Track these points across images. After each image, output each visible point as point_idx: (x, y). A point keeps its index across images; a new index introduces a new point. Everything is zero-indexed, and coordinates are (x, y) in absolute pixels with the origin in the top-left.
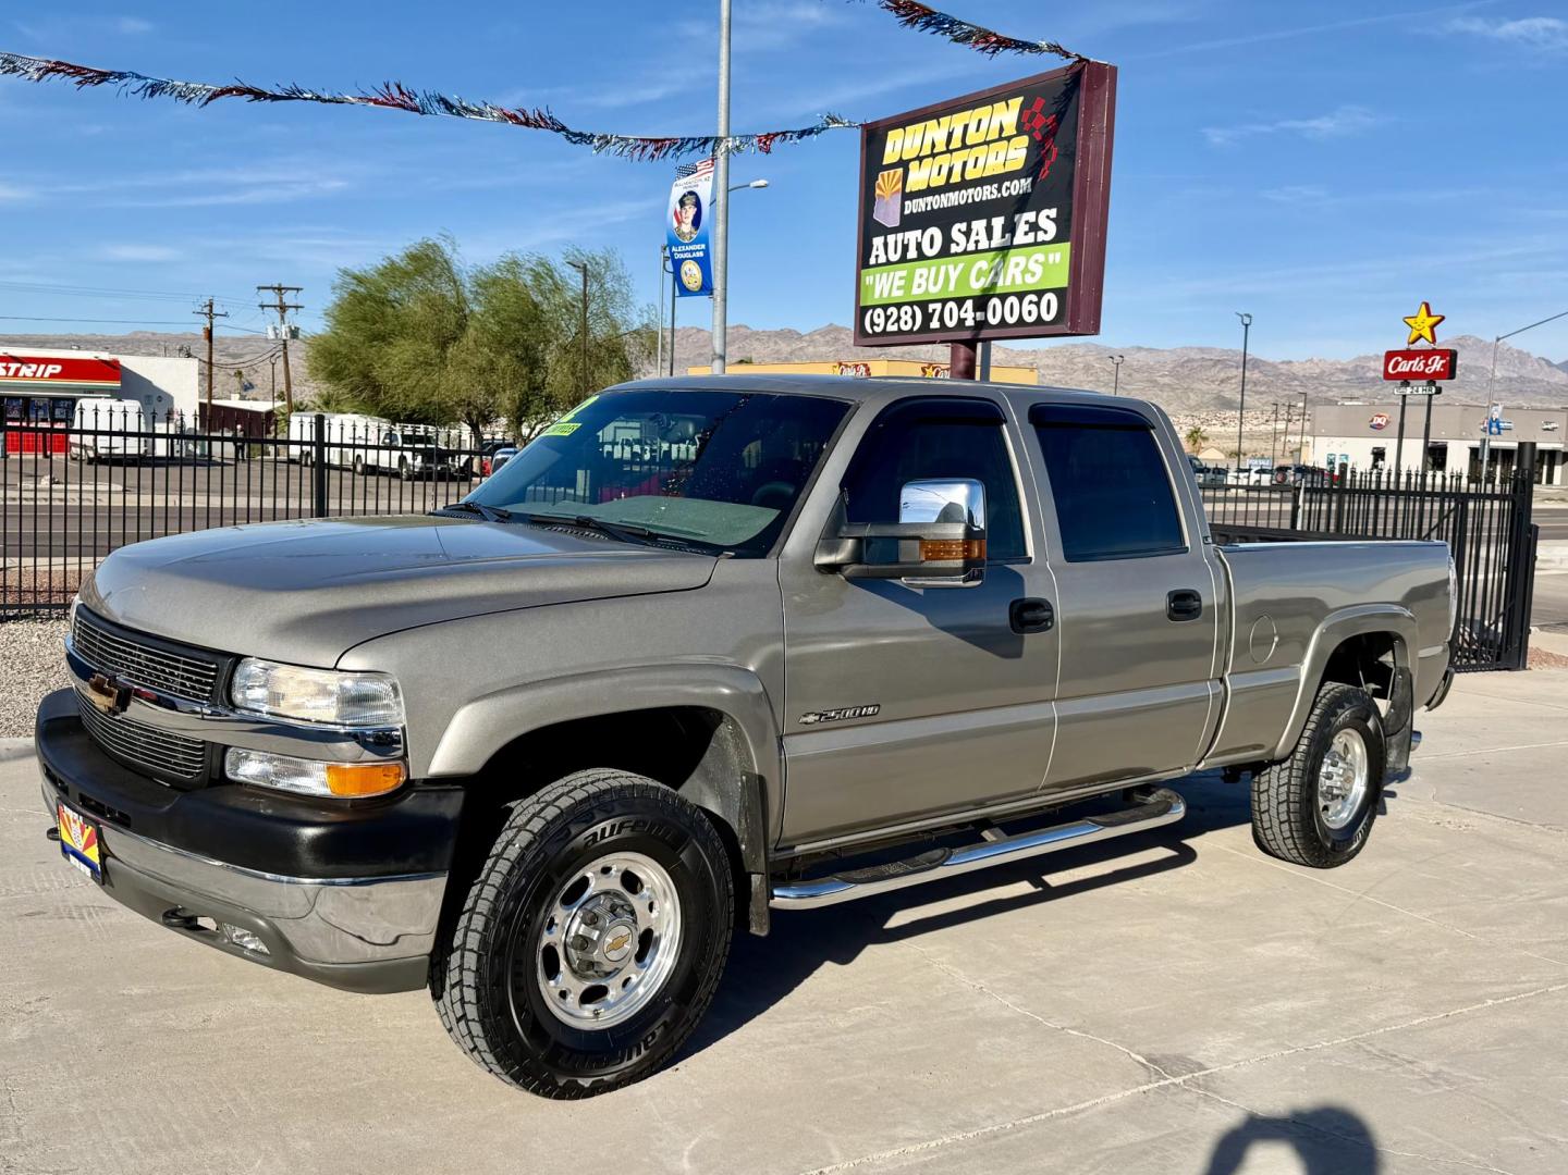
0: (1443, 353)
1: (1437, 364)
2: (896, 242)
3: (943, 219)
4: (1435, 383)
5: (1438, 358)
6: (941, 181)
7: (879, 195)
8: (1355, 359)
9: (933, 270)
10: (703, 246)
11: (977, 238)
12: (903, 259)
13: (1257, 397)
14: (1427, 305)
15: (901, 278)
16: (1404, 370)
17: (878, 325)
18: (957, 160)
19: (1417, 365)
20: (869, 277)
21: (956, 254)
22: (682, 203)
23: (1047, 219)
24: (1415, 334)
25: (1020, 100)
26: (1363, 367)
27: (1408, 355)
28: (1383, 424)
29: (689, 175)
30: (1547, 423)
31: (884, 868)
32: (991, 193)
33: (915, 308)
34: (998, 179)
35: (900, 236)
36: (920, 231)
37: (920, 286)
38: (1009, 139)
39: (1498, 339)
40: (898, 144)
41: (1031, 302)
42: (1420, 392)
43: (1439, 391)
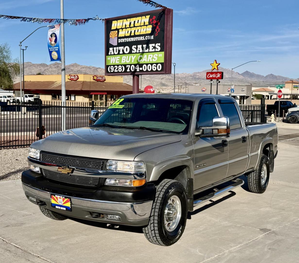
0: (220, 73)
1: (219, 75)
2: (116, 49)
3: (130, 44)
4: (218, 80)
5: (219, 74)
6: (129, 35)
7: (111, 37)
8: (194, 73)
9: (127, 57)
10: (58, 48)
11: (139, 49)
12: (119, 54)
13: (171, 83)
14: (216, 61)
15: (118, 59)
16: (211, 77)
17: (112, 70)
18: (133, 30)
19: (214, 76)
20: (109, 58)
21: (134, 53)
22: (51, 36)
23: (158, 46)
24: (213, 68)
25: (149, 16)
26: (195, 75)
27: (212, 73)
28: (205, 90)
29: (53, 28)
30: (242, 89)
31: (205, 197)
32: (143, 39)
33: (123, 66)
34: (144, 35)
35: (117, 48)
36: (123, 47)
37: (124, 61)
38: (147, 25)
39: (232, 69)
40: (115, 25)
41: (154, 66)
42: (215, 82)
43: (219, 82)
